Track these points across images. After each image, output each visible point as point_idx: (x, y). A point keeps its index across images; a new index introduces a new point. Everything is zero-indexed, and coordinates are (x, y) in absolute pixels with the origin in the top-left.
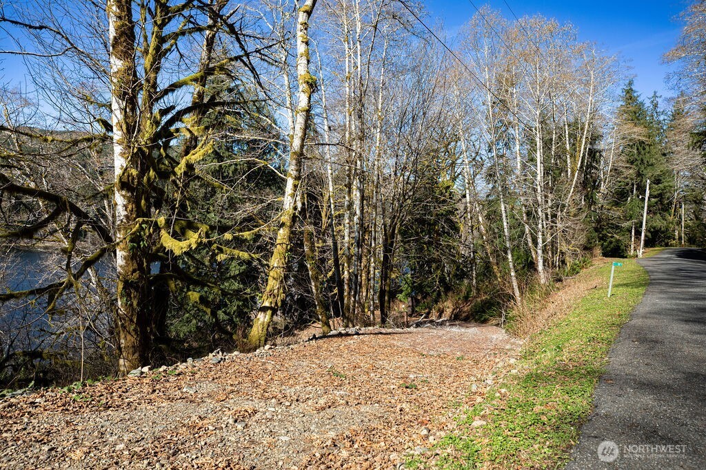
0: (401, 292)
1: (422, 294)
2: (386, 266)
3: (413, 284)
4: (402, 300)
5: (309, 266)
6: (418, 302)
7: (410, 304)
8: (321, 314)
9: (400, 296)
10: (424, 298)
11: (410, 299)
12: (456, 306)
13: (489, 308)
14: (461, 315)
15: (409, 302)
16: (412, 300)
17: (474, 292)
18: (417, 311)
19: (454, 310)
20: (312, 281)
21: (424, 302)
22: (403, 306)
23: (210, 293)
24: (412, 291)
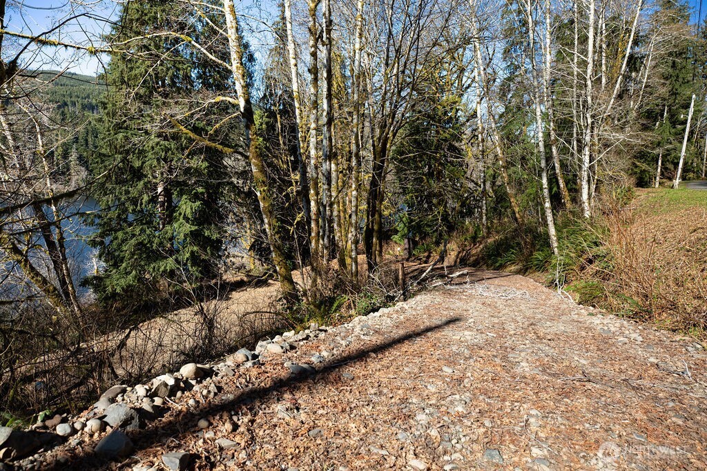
0: (396, 232)
1: (420, 235)
2: (375, 196)
3: (409, 223)
4: (398, 242)
5: (258, 194)
6: (415, 244)
7: (407, 246)
8: (279, 264)
9: (396, 238)
10: (422, 238)
11: (406, 241)
12: (462, 247)
13: (506, 250)
14: (469, 259)
15: (405, 244)
16: (409, 242)
17: (483, 232)
18: (414, 255)
19: (459, 252)
20: (264, 216)
21: (423, 244)
22: (399, 249)
23: (154, 236)
24: (409, 231)
